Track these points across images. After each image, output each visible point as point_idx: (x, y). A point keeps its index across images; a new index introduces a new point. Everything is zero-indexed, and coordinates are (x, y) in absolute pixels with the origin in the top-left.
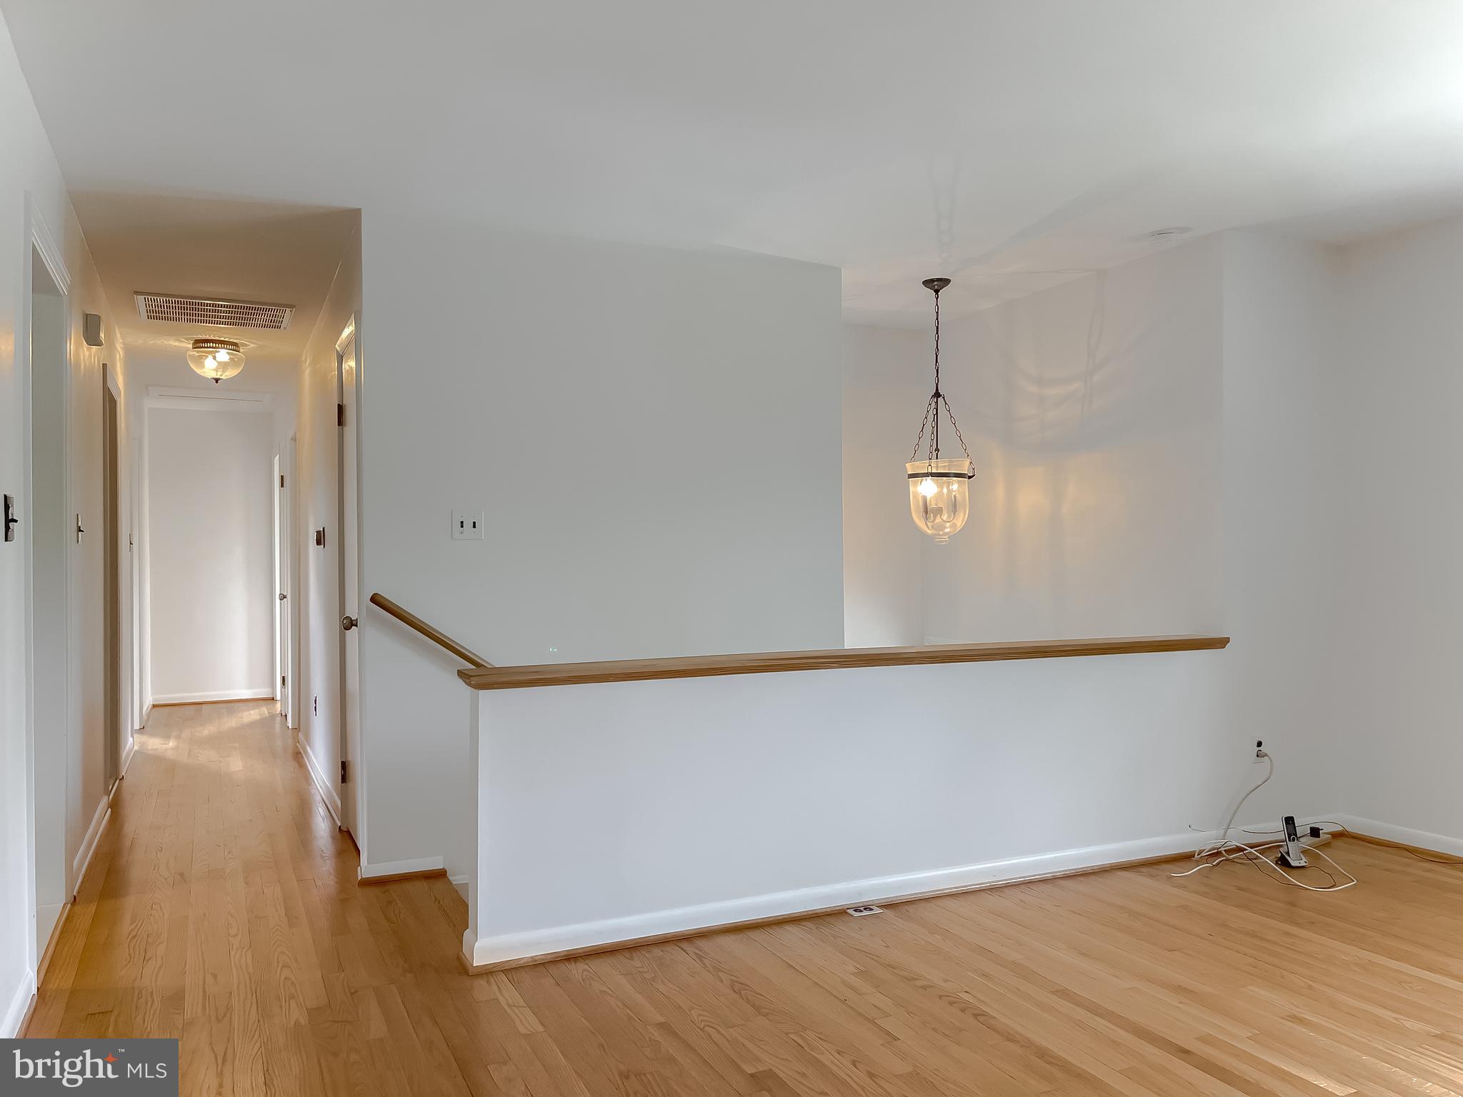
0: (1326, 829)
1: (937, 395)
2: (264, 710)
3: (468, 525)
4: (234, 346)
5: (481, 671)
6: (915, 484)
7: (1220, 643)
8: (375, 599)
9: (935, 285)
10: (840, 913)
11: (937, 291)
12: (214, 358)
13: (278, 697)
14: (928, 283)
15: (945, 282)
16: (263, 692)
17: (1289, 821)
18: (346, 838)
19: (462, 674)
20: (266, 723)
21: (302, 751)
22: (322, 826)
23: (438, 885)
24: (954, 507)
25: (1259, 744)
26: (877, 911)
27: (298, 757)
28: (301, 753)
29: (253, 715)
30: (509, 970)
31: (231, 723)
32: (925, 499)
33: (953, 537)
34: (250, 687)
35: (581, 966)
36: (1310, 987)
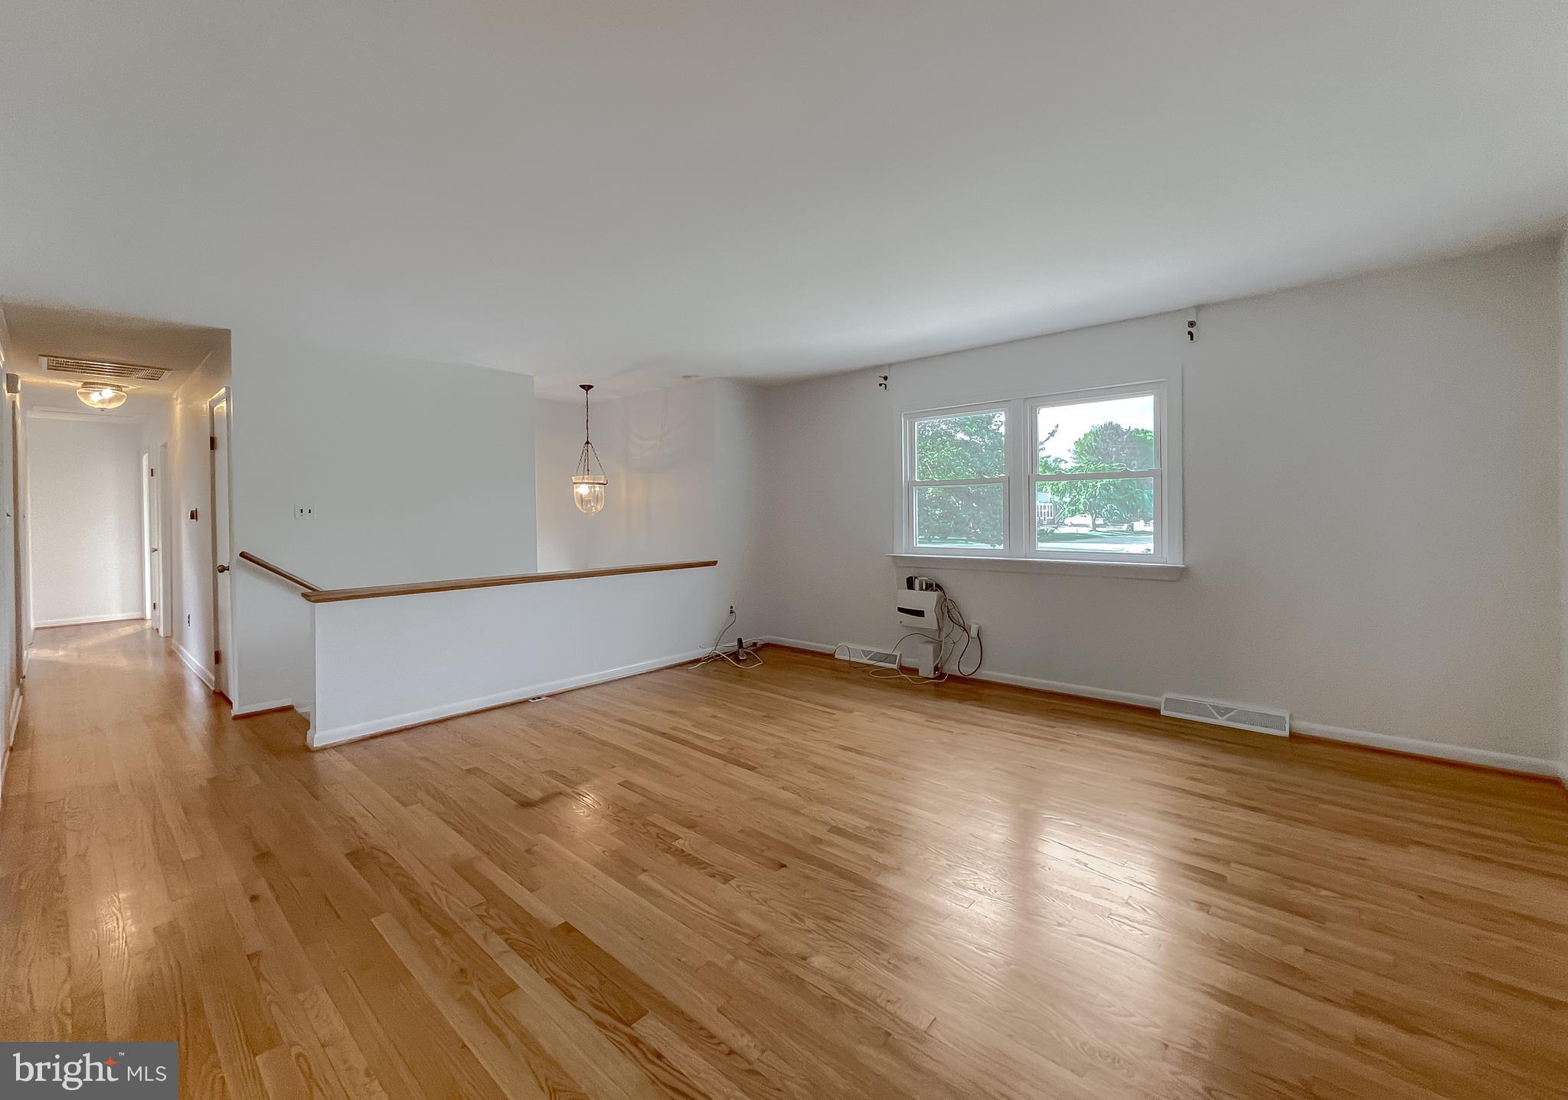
0: (759, 643)
1: (588, 443)
2: (138, 627)
3: (306, 511)
4: (119, 388)
5: (315, 593)
6: (576, 487)
7: (714, 563)
8: (242, 555)
9: (587, 388)
10: (526, 701)
11: (587, 391)
12: (101, 394)
13: (148, 616)
14: (583, 387)
15: (590, 387)
16: (136, 615)
17: (740, 641)
18: (219, 698)
19: (304, 595)
20: (140, 635)
21: (176, 651)
22: (196, 693)
23: (289, 714)
24: (597, 499)
25: (732, 607)
26: (544, 698)
27: (172, 654)
28: (174, 651)
29: (129, 630)
30: (337, 747)
31: (112, 635)
32: (581, 495)
33: (596, 514)
34: (123, 611)
35: (379, 740)
36: (725, 705)
